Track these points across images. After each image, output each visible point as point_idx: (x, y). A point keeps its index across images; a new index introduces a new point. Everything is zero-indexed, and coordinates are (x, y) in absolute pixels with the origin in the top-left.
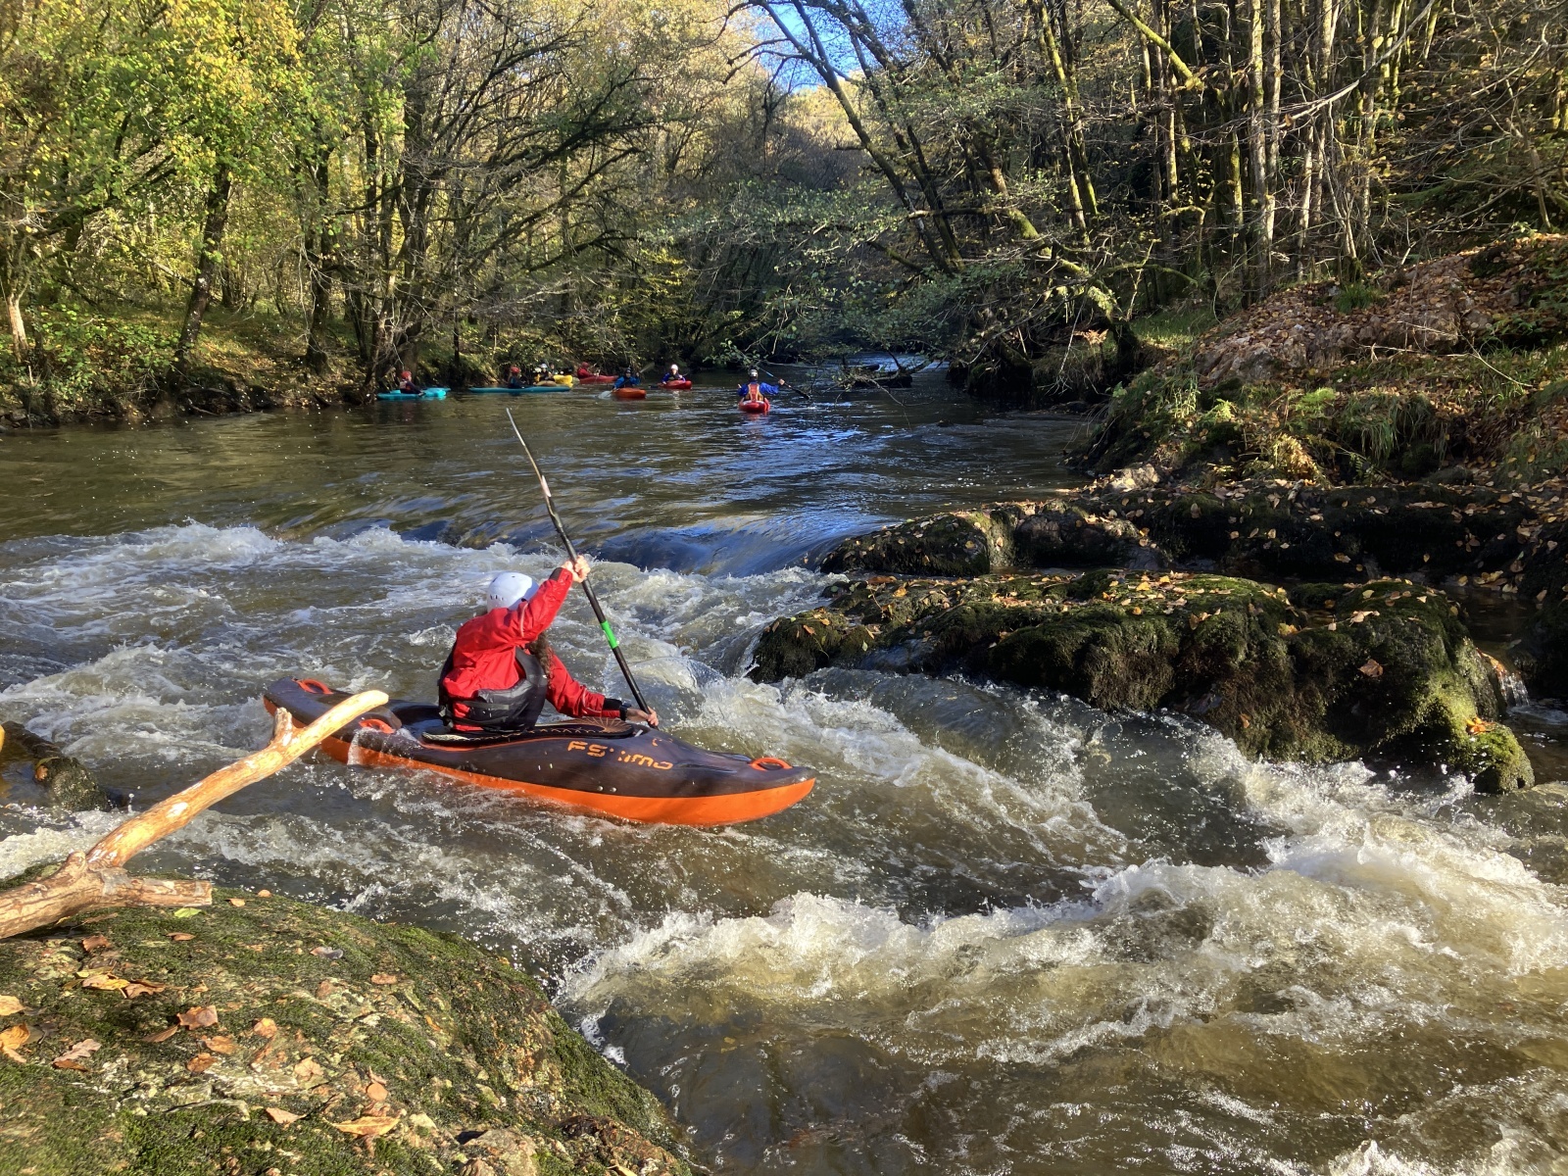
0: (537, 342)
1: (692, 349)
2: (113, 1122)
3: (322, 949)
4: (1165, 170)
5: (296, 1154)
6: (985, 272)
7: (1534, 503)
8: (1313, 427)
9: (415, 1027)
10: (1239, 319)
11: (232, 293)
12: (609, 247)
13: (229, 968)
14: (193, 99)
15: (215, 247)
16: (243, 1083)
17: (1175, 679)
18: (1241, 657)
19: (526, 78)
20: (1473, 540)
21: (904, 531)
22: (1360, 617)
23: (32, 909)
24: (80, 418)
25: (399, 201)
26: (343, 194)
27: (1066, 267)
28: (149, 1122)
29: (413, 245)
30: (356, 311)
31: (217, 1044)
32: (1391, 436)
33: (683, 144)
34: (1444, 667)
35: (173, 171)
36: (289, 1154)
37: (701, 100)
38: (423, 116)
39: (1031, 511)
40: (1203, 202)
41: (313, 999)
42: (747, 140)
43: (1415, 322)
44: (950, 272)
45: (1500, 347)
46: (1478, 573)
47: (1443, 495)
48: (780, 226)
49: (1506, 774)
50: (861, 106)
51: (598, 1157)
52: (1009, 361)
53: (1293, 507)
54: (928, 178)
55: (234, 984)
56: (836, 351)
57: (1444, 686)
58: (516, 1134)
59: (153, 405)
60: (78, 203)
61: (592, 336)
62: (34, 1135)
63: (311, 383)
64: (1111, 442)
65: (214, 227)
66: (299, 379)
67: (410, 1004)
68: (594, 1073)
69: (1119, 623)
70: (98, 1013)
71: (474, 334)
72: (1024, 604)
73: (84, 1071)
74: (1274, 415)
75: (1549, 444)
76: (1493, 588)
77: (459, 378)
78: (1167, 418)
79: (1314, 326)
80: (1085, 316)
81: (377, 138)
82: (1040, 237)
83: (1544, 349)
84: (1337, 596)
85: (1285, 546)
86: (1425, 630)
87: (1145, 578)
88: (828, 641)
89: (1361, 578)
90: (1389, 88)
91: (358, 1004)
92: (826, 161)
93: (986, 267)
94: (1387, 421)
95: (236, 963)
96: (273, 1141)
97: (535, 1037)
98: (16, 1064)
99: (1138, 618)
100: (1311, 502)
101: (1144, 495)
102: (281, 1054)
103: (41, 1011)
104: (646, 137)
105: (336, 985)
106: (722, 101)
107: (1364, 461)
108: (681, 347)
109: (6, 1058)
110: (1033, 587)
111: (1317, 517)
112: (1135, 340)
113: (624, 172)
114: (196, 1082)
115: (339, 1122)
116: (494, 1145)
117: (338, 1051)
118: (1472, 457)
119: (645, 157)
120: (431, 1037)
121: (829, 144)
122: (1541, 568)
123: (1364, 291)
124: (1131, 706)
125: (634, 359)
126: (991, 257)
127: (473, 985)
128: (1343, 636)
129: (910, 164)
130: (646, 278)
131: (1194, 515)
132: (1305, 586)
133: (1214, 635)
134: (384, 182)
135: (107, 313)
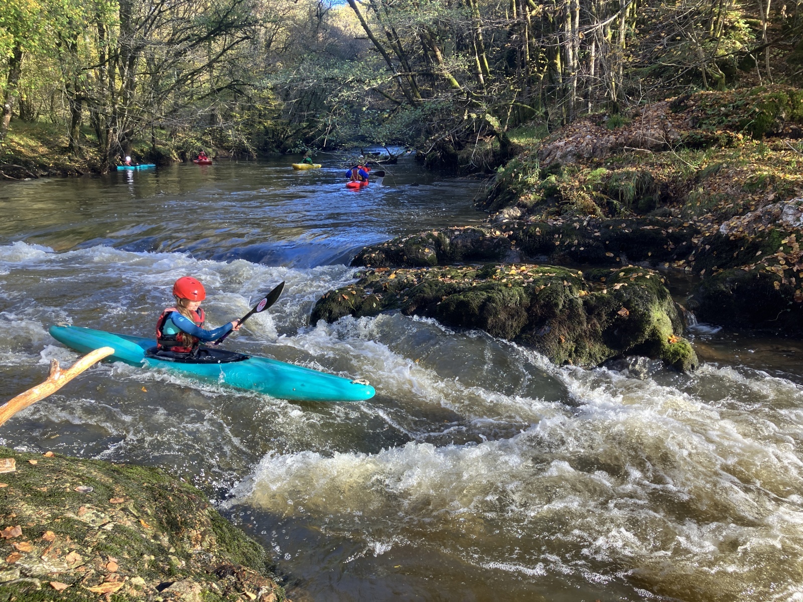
0: (198, 139)
1: (282, 143)
3: (81, 488)
4: (523, 53)
6: (433, 106)
7: (700, 226)
8: (596, 188)
9: (134, 528)
10: (559, 132)
11: (26, 113)
12: (235, 89)
13: (28, 502)
15: (15, 87)
16: (37, 568)
17: (528, 318)
18: (561, 307)
20: (671, 245)
21: (394, 243)
22: (618, 286)
25: (118, 62)
26: (86, 57)
27: (475, 103)
29: (127, 87)
30: (96, 122)
31: (22, 546)
32: (632, 192)
33: (274, 34)
34: (658, 310)
37: (283, 11)
38: (130, 16)
39: (457, 232)
40: (542, 70)
41: (76, 517)
42: (307, 33)
43: (644, 135)
44: (415, 105)
45: (684, 147)
46: (674, 261)
47: (657, 223)
48: (326, 80)
49: (686, 362)
50: (367, 15)
51: (235, 588)
52: (446, 151)
53: (586, 229)
54: (403, 55)
55: (31, 511)
56: (357, 145)
57: (658, 320)
63: (73, 162)
64: (497, 195)
65: (13, 77)
67: (131, 513)
68: (234, 540)
69: (501, 291)
71: (162, 136)
72: (454, 282)
74: (577, 181)
75: (706, 197)
76: (681, 268)
77: (159, 159)
78: (525, 183)
79: (596, 136)
80: (484, 128)
81: (105, 27)
82: (460, 88)
83: (704, 149)
84: (607, 275)
85: (582, 249)
86: (649, 292)
87: (513, 267)
88: (355, 303)
89: (619, 265)
90: (632, 14)
91: (101, 518)
92: (350, 44)
93: (434, 103)
94: (632, 184)
95: (32, 499)
97: (202, 523)
99: (510, 288)
100: (594, 227)
101: (513, 223)
102: (58, 550)
104: (254, 31)
105: (89, 508)
106: (295, 11)
107: (620, 205)
108: (275, 142)
110: (459, 273)
111: (598, 234)
112: (509, 142)
113: (243, 49)
114: (11, 569)
115: (91, 587)
116: (178, 590)
117: (90, 546)
118: (671, 203)
119: (254, 42)
120: (143, 532)
121: (352, 36)
122: (703, 259)
123: (620, 119)
124: (507, 333)
125: (250, 148)
126: (436, 98)
127: (166, 499)
128: (610, 296)
129: (394, 48)
130: (256, 105)
131: (538, 234)
132: (592, 270)
133: (547, 297)
134: (109, 52)
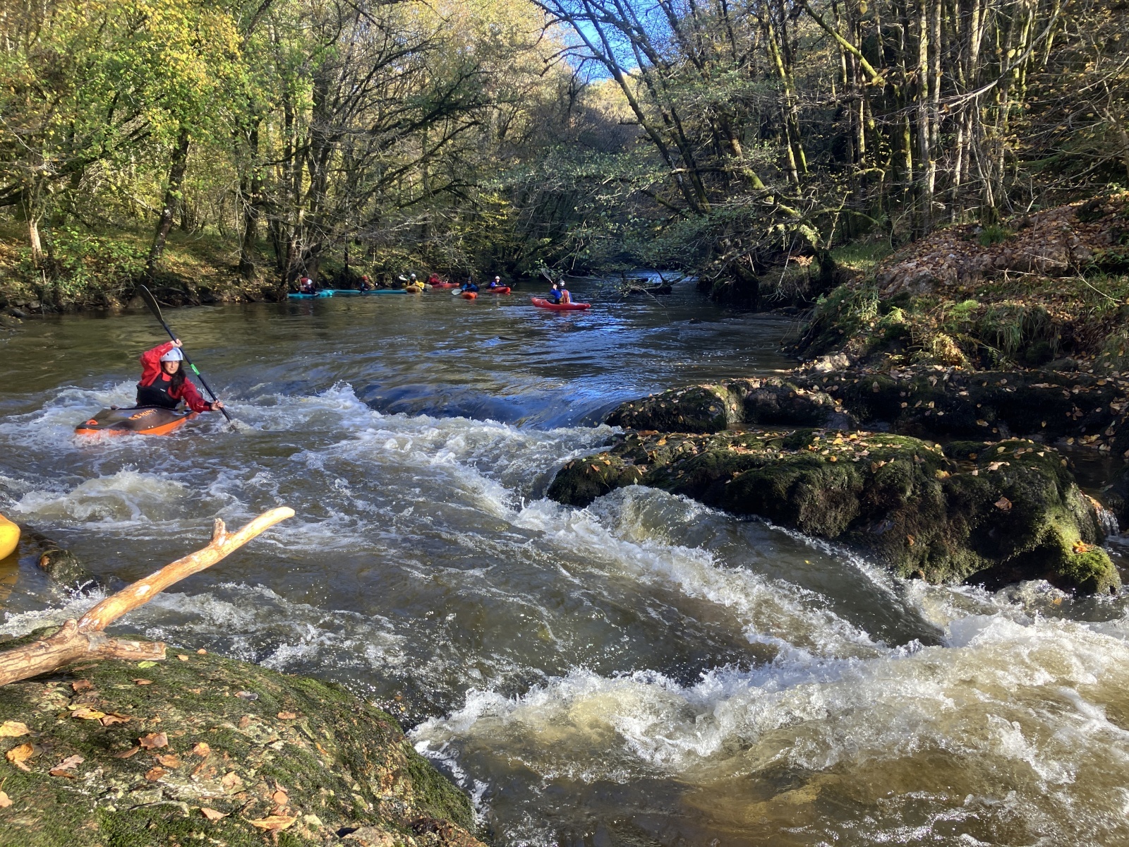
0: (404, 258)
1: (513, 266)
2: (92, 816)
3: (243, 693)
4: (856, 141)
5: (222, 842)
6: (726, 213)
7: (1123, 385)
8: (962, 328)
9: (309, 751)
10: (908, 250)
11: (187, 221)
12: (456, 191)
13: (176, 705)
14: (164, 82)
15: (177, 188)
16: (185, 790)
17: (860, 508)
18: (909, 493)
19: (400, 71)
20: (1078, 412)
21: (665, 398)
22: (995, 466)
23: (38, 660)
24: (78, 308)
25: (308, 156)
26: (268, 151)
27: (784, 210)
28: (117, 817)
29: (316, 188)
30: (275, 234)
31: (167, 760)
32: (1016, 336)
33: (511, 119)
34: (1057, 504)
35: (149, 134)
36: (217, 842)
37: (524, 87)
38: (326, 97)
39: (757, 385)
40: (884, 165)
41: (236, 729)
42: (556, 116)
43: (1037, 253)
44: (700, 213)
45: (1098, 272)
46: (1082, 435)
47: (1056, 379)
48: (579, 179)
49: (1102, 582)
50: (638, 93)
52: (742, 277)
53: (947, 386)
54: (685, 145)
55: (180, 717)
56: (617, 268)
57: (1057, 518)
58: (380, 831)
59: (130, 299)
60: (80, 155)
61: (443, 254)
62: (35, 824)
63: (242, 285)
64: (815, 337)
65: (176, 174)
66: (233, 282)
67: (305, 734)
68: (436, 787)
69: (820, 467)
70: (82, 736)
71: (359, 252)
72: (751, 452)
73: (71, 778)
74: (933, 319)
76: (1093, 447)
77: (348, 283)
78: (856, 320)
79: (963, 255)
80: (797, 245)
81: (293, 112)
82: (765, 189)
84: (979, 451)
85: (941, 413)
86: (1043, 476)
87: (839, 435)
88: (609, 476)
89: (996, 438)
90: (1019, 86)
91: (268, 734)
92: (612, 132)
93: (726, 209)
94: (1016, 323)
95: (181, 702)
96: (206, 832)
97: (395, 760)
98: (23, 772)
99: (834, 464)
100: (960, 382)
101: (839, 375)
102: (213, 768)
103: (42, 734)
104: (484, 114)
105: (253, 719)
106: (539, 89)
107: (999, 353)
108: (506, 263)
109: (16, 768)
110: (758, 440)
111: (964, 393)
112: (833, 263)
113: (468, 138)
114: (151, 788)
115: (253, 819)
116: (364, 838)
117: (253, 767)
118: (1078, 352)
119: (483, 128)
120: (320, 758)
121: (615, 121)
123: (999, 231)
124: (828, 528)
125: (473, 271)
126: (730, 202)
127: (350, 722)
128: (983, 480)
129: (673, 135)
130: (482, 214)
131: (875, 391)
132: (955, 443)
133: (889, 477)
134: (297, 143)
135: (100, 233)
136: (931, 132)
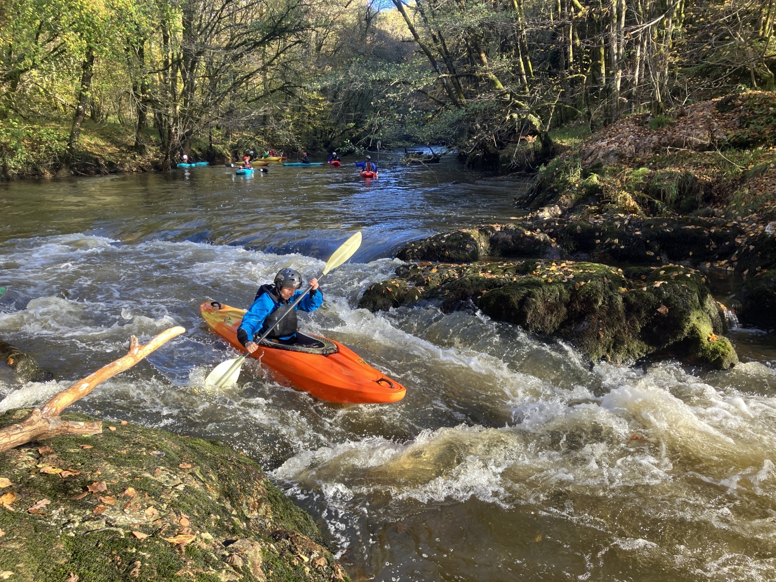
0: (251, 139)
1: (329, 143)
2: (59, 540)
3: (155, 452)
4: (567, 54)
5: (148, 554)
6: (477, 106)
7: (744, 226)
8: (638, 187)
9: (201, 490)
10: (602, 132)
11: (96, 114)
12: (287, 91)
13: (111, 462)
14: (75, 13)
15: (87, 90)
16: (121, 519)
17: (568, 314)
18: (600, 303)
19: (245, 4)
20: (713, 245)
21: (436, 239)
22: (658, 284)
23: (16, 437)
24: (21, 177)
25: (180, 66)
26: (152, 62)
27: (517, 104)
28: (76, 540)
29: (188, 89)
30: (159, 123)
31: (107, 500)
32: (675, 192)
33: (325, 38)
34: (698, 309)
35: (65, 50)
36: (145, 554)
37: (334, 15)
38: (192, 22)
39: (498, 229)
40: (586, 71)
41: (152, 478)
42: (357, 36)
43: (689, 135)
44: (458, 105)
45: (730, 147)
46: (716, 261)
47: (699, 222)
48: (373, 82)
49: (726, 361)
50: (415, 20)
51: (290, 550)
52: (488, 151)
53: (627, 228)
54: (448, 57)
55: (114, 470)
56: (401, 144)
57: (698, 318)
58: (251, 541)
59: (57, 170)
60: (17, 67)
61: (279, 136)
62: (21, 547)
63: (137, 160)
64: (538, 194)
65: (86, 79)
66: (131, 157)
67: (198, 478)
68: (287, 509)
69: (541, 287)
70: (48, 486)
71: (219, 135)
72: (494, 277)
73: (43, 514)
74: (618, 181)
75: (752, 197)
76: (723, 268)
77: (213, 157)
78: (566, 182)
79: (639, 136)
80: (526, 127)
81: (169, 33)
82: (503, 89)
83: (751, 149)
84: (647, 273)
85: (622, 247)
86: (689, 291)
87: (554, 264)
88: (399, 295)
89: (659, 263)
90: (679, 14)
91: (174, 479)
92: (397, 47)
93: (477, 103)
94: (674, 184)
95: (114, 460)
96: (136, 548)
97: (259, 492)
98: (10, 512)
99: (550, 284)
100: (636, 226)
101: (554, 221)
102: (138, 504)
103: (20, 485)
104: (306, 35)
105: (163, 470)
106: (344, 16)
107: (662, 205)
108: (323, 141)
109: (5, 509)
110: (499, 268)
111: (638, 233)
112: (550, 141)
113: (295, 52)
114: (98, 519)
115: (168, 538)
116: (241, 546)
117: (165, 503)
118: (715, 203)
119: (305, 45)
120: (209, 495)
121: (398, 39)
122: (746, 259)
123: (664, 119)
124: (546, 327)
125: (300, 148)
126: (480, 98)
127: (228, 468)
128: (649, 293)
129: (440, 50)
130: (306, 107)
131: (579, 232)
132: (632, 268)
133: (587, 293)
134: (173, 57)
135: (32, 123)
136: (618, 48)
